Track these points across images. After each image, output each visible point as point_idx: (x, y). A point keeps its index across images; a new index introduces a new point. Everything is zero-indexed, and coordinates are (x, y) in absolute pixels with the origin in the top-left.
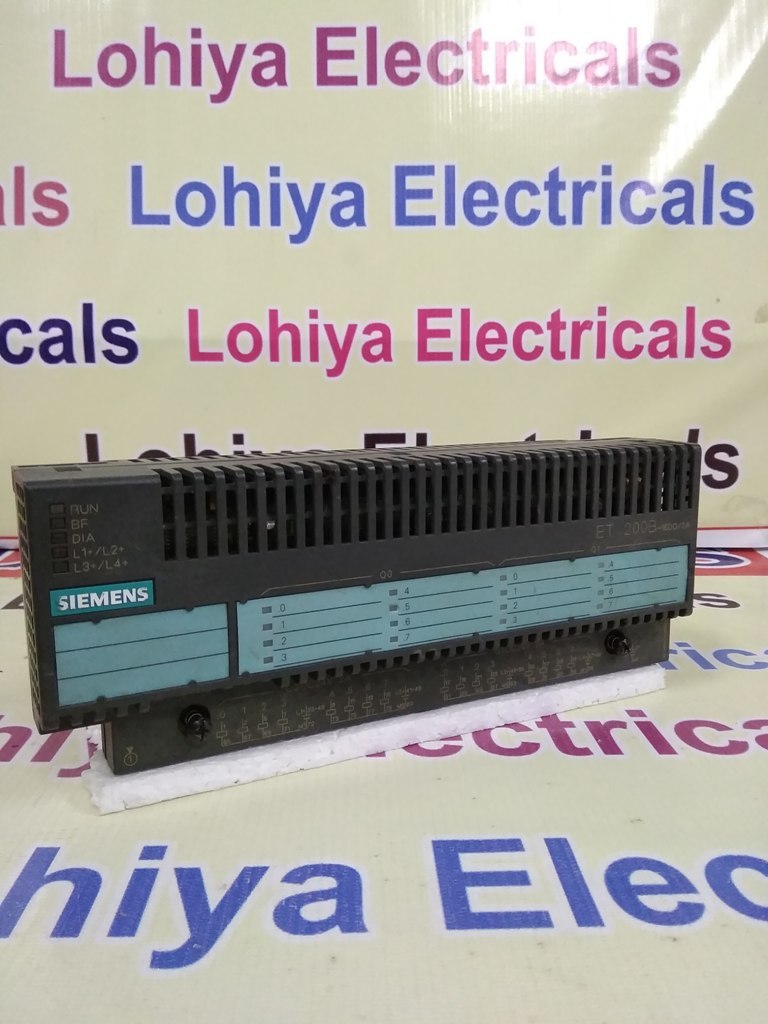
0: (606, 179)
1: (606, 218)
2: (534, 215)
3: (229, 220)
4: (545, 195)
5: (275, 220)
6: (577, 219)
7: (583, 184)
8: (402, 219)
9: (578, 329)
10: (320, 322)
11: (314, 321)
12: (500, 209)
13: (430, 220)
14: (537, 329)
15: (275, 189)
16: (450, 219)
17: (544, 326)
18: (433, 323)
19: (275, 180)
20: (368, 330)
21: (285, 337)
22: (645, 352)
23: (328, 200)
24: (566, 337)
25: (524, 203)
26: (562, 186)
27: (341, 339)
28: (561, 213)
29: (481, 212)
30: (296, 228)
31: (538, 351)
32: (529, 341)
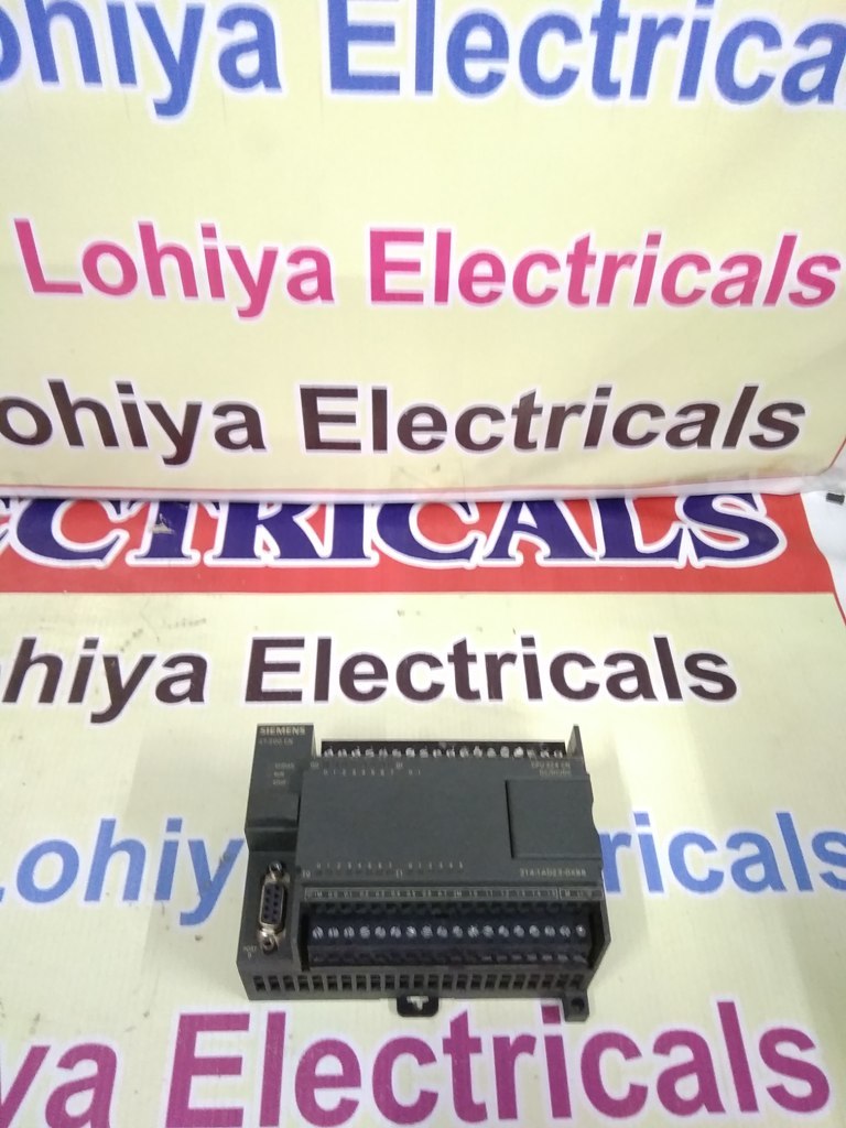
0: (702, 13)
1: (689, 88)
2: (568, 77)
3: (49, 72)
4: (590, 41)
5: (127, 74)
6: (640, 86)
7: (659, 23)
8: (342, 79)
9: (612, 265)
10: (221, 244)
11: (210, 243)
12: (511, 67)
13: (390, 83)
14: (551, 263)
15: (117, 16)
16: (424, 82)
17: (562, 260)
18: (394, 252)
20: (296, 258)
21: (169, 265)
22: (707, 298)
23: (213, 41)
24: (593, 277)
25: (554, 55)
26: (623, 25)
27: (255, 269)
28: (614, 75)
29: (476, 70)
30: (164, 90)
31: (550, 294)
32: (538, 279)
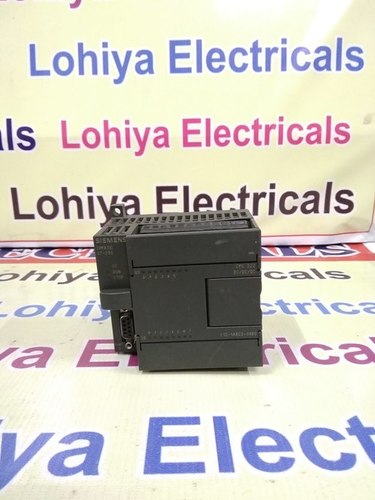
0: (284, 46)
1: (284, 68)
2: (245, 66)
3: (81, 72)
4: (250, 55)
5: (106, 71)
6: (268, 68)
7: (271, 49)
8: (174, 70)
9: (268, 129)
10: (131, 126)
11: (127, 126)
12: (226, 64)
13: (188, 70)
14: (247, 129)
15: (105, 55)
16: (199, 70)
17: (250, 127)
18: (191, 127)
19: (105, 49)
20: (156, 131)
21: (112, 135)
22: (304, 141)
23: (134, 60)
24: (262, 134)
25: (239, 60)
26: (260, 50)
27: (142, 135)
28: (259, 65)
29: (216, 65)
30: (117, 75)
31: (247, 141)
32: (242, 135)
